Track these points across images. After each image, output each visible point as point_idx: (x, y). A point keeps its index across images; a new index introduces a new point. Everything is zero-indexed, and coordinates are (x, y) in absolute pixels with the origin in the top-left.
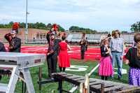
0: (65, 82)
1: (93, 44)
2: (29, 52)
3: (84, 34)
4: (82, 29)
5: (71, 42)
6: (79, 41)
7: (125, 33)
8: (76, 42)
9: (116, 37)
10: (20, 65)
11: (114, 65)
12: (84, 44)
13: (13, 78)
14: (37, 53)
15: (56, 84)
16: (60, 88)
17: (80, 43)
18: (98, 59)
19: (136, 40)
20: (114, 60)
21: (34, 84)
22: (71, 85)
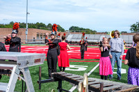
0: (65, 81)
1: (93, 44)
2: (30, 52)
3: (84, 34)
4: (82, 29)
5: (71, 42)
6: (79, 41)
7: (125, 33)
8: (76, 42)
9: (115, 38)
10: (19, 64)
11: (113, 65)
12: (84, 44)
13: (13, 78)
14: (38, 52)
15: (56, 84)
16: (60, 87)
17: (80, 43)
18: (98, 59)
19: (135, 40)
20: (114, 60)
21: (34, 84)
22: (70, 84)
